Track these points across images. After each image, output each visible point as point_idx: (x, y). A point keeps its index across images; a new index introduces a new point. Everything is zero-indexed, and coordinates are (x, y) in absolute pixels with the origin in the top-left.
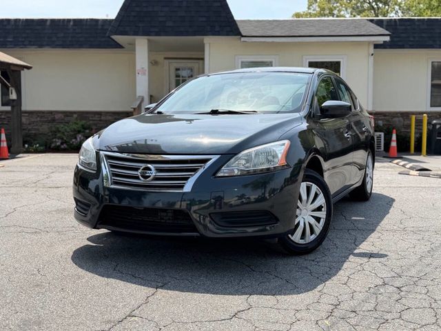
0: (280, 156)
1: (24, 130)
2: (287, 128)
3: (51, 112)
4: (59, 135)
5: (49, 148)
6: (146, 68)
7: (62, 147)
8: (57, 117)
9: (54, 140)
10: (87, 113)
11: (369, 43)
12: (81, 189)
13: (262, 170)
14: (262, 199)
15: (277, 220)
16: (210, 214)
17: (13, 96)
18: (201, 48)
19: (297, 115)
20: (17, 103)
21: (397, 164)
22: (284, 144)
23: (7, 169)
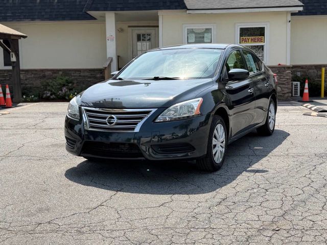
0: (196, 108)
1: (22, 84)
2: (202, 90)
3: (42, 71)
4: (49, 88)
5: (41, 99)
6: (114, 35)
7: (52, 97)
8: (47, 73)
9: (45, 92)
10: (70, 70)
11: (287, 12)
12: (69, 131)
13: (184, 117)
14: (185, 136)
15: (194, 149)
16: (151, 146)
17: (14, 59)
18: (156, 19)
19: (210, 80)
20: (16, 64)
21: (306, 107)
22: (199, 101)
23: (12, 115)
